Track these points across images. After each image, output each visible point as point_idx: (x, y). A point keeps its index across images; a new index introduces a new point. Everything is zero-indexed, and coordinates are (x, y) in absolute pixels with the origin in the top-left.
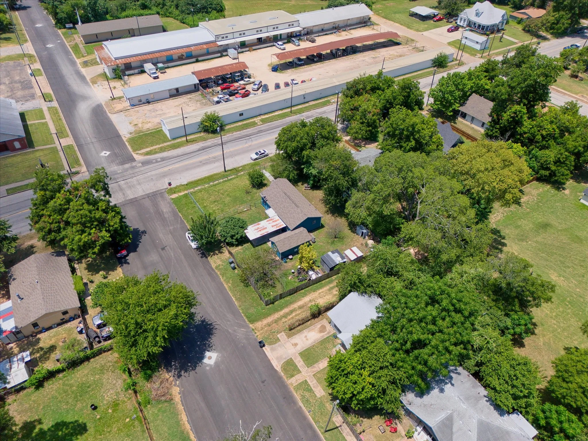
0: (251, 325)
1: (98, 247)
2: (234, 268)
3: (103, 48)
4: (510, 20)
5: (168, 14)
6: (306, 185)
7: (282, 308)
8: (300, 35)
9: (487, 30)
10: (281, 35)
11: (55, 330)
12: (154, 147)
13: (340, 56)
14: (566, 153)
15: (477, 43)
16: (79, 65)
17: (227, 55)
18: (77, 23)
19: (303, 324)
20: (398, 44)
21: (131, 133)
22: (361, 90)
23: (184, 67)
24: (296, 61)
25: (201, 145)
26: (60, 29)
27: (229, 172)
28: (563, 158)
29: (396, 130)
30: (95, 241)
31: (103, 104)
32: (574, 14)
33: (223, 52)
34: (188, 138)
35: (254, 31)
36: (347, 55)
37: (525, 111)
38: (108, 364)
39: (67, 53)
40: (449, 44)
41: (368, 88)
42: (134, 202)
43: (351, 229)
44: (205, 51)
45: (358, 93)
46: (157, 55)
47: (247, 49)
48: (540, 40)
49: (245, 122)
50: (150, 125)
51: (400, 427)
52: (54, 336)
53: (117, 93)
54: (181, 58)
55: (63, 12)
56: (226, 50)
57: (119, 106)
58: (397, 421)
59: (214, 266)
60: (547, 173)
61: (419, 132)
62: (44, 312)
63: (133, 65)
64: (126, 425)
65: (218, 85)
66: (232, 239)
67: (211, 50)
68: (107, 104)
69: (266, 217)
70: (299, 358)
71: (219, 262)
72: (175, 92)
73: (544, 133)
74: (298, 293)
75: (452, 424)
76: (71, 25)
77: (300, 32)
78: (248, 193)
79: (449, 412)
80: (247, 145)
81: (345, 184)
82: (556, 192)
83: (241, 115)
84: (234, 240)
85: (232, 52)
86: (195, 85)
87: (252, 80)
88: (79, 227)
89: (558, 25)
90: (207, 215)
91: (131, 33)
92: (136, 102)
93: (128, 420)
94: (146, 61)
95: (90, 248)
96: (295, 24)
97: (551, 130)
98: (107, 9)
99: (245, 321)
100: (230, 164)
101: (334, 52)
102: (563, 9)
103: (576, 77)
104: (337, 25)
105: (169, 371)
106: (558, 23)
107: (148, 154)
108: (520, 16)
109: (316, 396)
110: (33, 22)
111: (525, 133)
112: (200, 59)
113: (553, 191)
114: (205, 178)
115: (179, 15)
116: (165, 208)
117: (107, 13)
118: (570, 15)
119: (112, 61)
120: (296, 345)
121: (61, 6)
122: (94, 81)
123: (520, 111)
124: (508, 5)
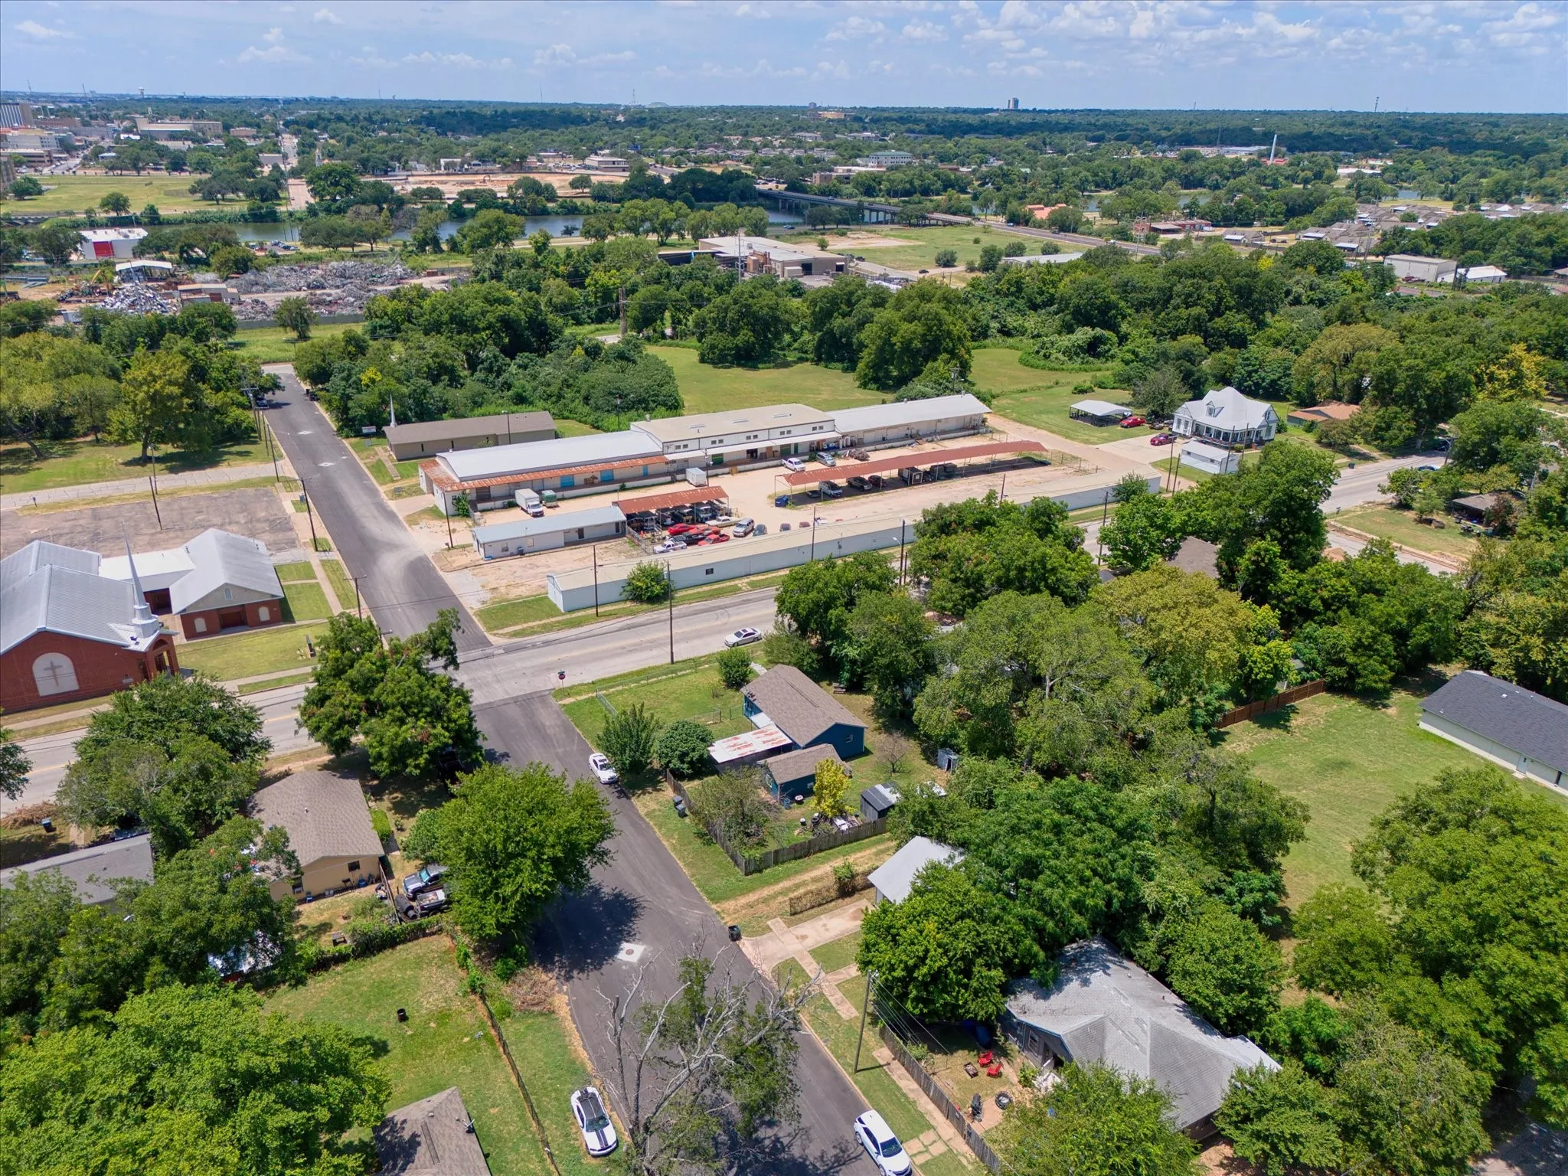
0: (714, 906)
1: (426, 756)
2: (683, 815)
3: (436, 464)
4: (1289, 426)
5: (566, 414)
6: (835, 684)
7: (777, 881)
8: (836, 448)
9: (1235, 440)
10: (796, 445)
11: (329, 900)
12: (531, 624)
13: (917, 483)
14: (1372, 628)
15: (1212, 461)
16: (383, 496)
17: (685, 480)
18: (388, 423)
19: (820, 905)
20: (1043, 464)
21: (484, 603)
22: (954, 526)
23: (595, 498)
24: (825, 488)
25: (626, 621)
26: (347, 437)
27: (680, 665)
28: (1368, 637)
29: (1008, 570)
30: (422, 743)
31: (430, 556)
32: (1418, 411)
33: (676, 472)
34: (600, 610)
35: (743, 438)
36: (934, 481)
37: (1277, 549)
38: (431, 955)
39: (360, 475)
40: (1155, 464)
41: (968, 522)
42: (489, 708)
43: (927, 759)
44: (641, 472)
45: (946, 529)
46: (544, 474)
47: (726, 470)
48: (1354, 460)
49: (716, 586)
50: (523, 588)
51: (1007, 1070)
52: (328, 909)
53: (459, 539)
54: (590, 482)
55: (360, 406)
56: (683, 471)
57: (461, 559)
58: (1003, 1060)
59: (642, 811)
60: (1342, 672)
61: (1054, 570)
62: (321, 855)
63: (494, 493)
64: (461, 1047)
65: (665, 527)
66: (683, 762)
67: (651, 470)
68: (436, 555)
69: (754, 727)
70: (810, 959)
71: (653, 806)
72: (576, 537)
73: (1325, 594)
74: (812, 857)
75: (1104, 1038)
76: (373, 429)
77: (837, 441)
78: (716, 696)
79: (1099, 1016)
80: (719, 622)
81: (910, 660)
82: (1369, 711)
83: (709, 571)
84: (685, 766)
85: (695, 474)
86: (617, 524)
87: (733, 519)
88: (398, 712)
89: (1391, 433)
90: (638, 706)
91: (494, 440)
92: (496, 550)
93: (466, 1039)
94: (519, 485)
95: (411, 756)
96: (827, 426)
97: (1338, 587)
98: (446, 401)
99: (702, 900)
100: (683, 652)
101: (906, 474)
102: (1395, 402)
103: (1429, 522)
104: (914, 432)
105: (546, 970)
106: (1388, 427)
107: (515, 634)
108: (1310, 417)
109: (840, 1017)
110: (294, 428)
111: (1288, 594)
112: (628, 485)
113: (1362, 710)
114: (632, 674)
115: (588, 415)
116: (548, 719)
117: (445, 410)
118: (1411, 412)
119: (454, 483)
120: (804, 937)
121: (359, 396)
122: (413, 520)
123: (1267, 550)
124: (1287, 400)
